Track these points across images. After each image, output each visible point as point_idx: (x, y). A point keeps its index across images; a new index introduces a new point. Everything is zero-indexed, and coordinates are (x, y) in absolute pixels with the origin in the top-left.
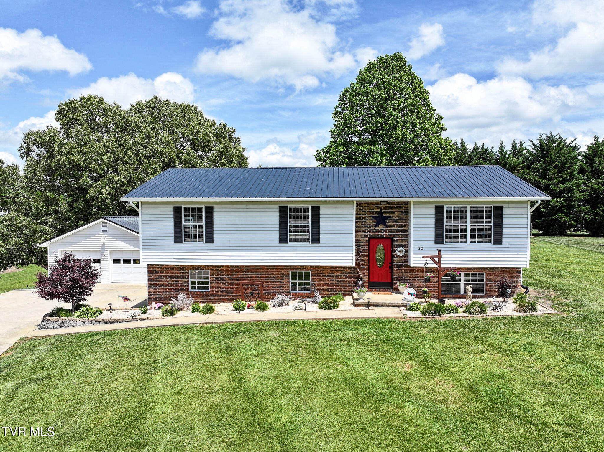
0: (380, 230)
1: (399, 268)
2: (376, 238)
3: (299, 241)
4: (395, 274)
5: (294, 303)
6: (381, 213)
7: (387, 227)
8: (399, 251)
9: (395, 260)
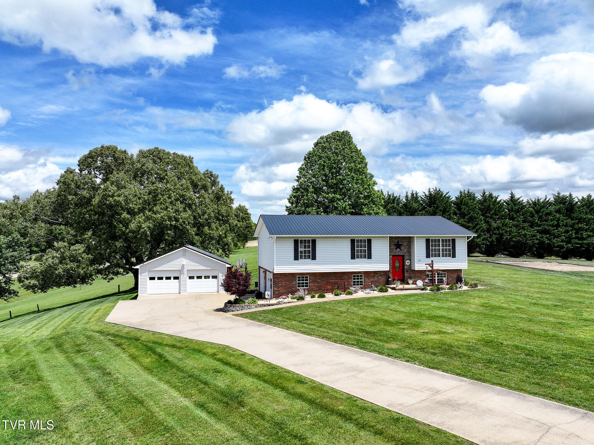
0: (398, 252)
1: (407, 271)
2: (396, 256)
3: (361, 257)
4: (406, 275)
6: (398, 242)
7: (401, 250)
8: (407, 263)
9: (405, 267)
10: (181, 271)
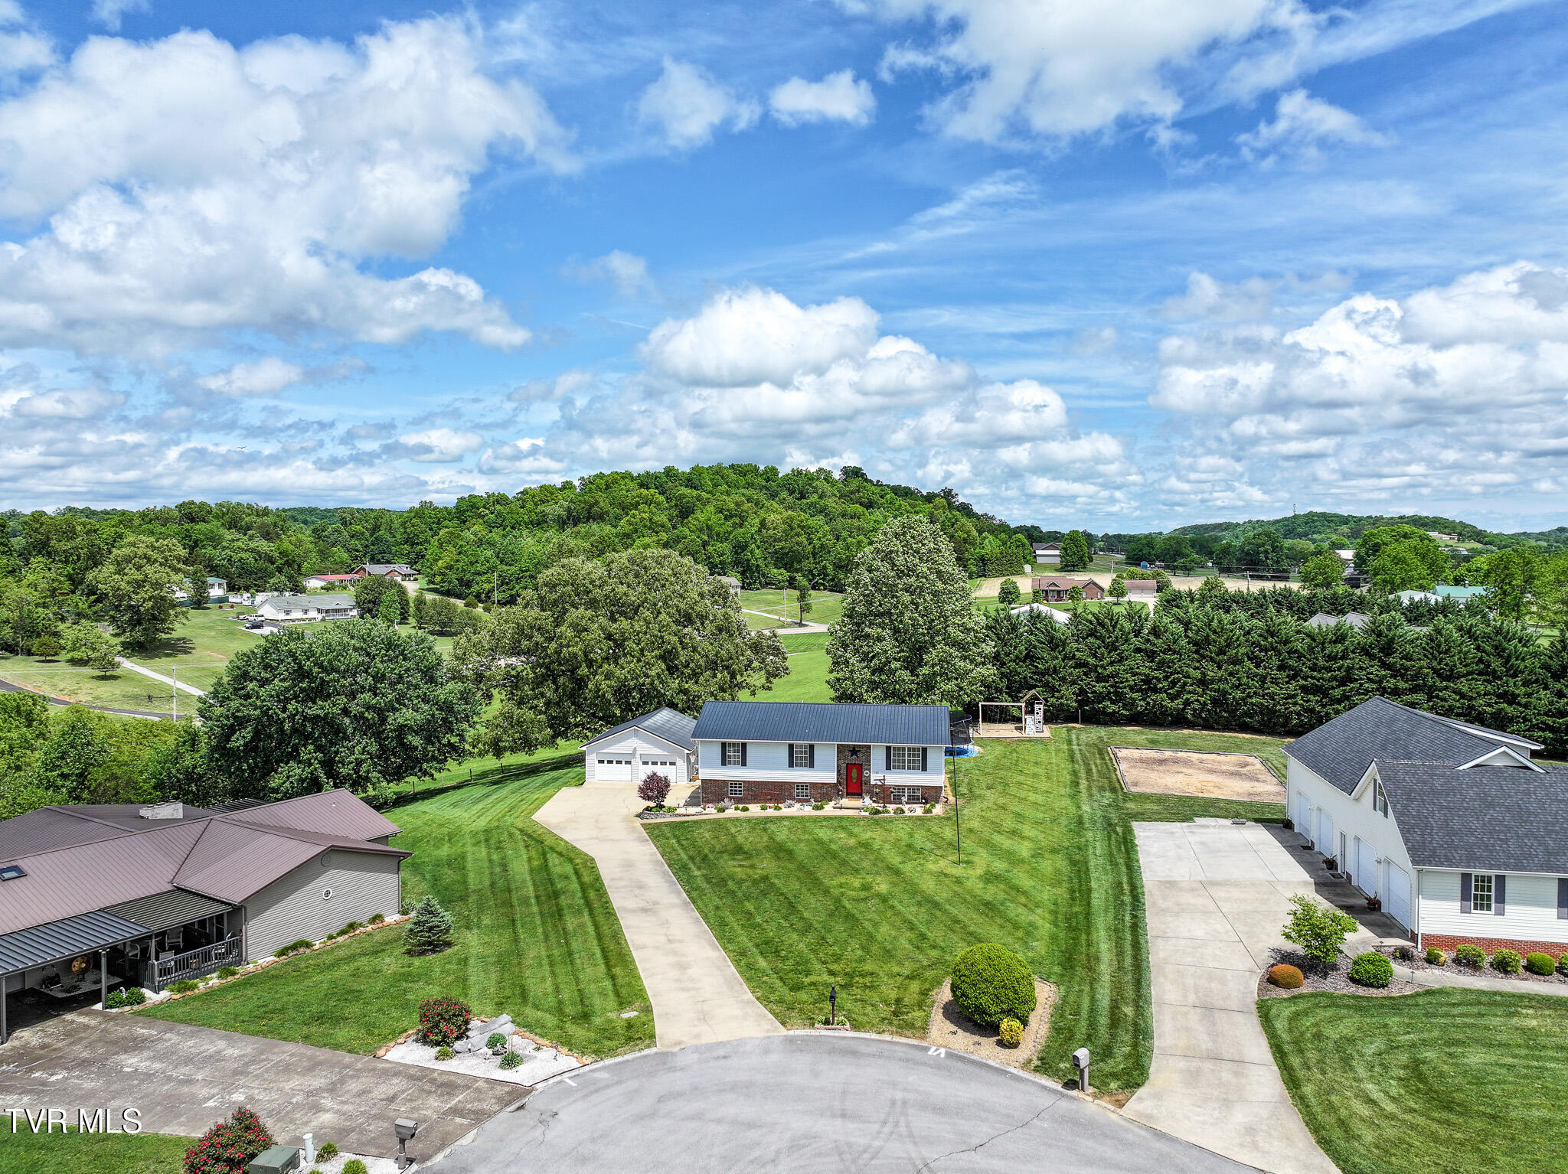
0: (853, 759)
1: (865, 784)
2: (851, 764)
3: (801, 766)
4: (862, 787)
5: (798, 805)
6: (854, 748)
7: (858, 757)
8: (865, 773)
9: (863, 779)
10: (633, 754)
